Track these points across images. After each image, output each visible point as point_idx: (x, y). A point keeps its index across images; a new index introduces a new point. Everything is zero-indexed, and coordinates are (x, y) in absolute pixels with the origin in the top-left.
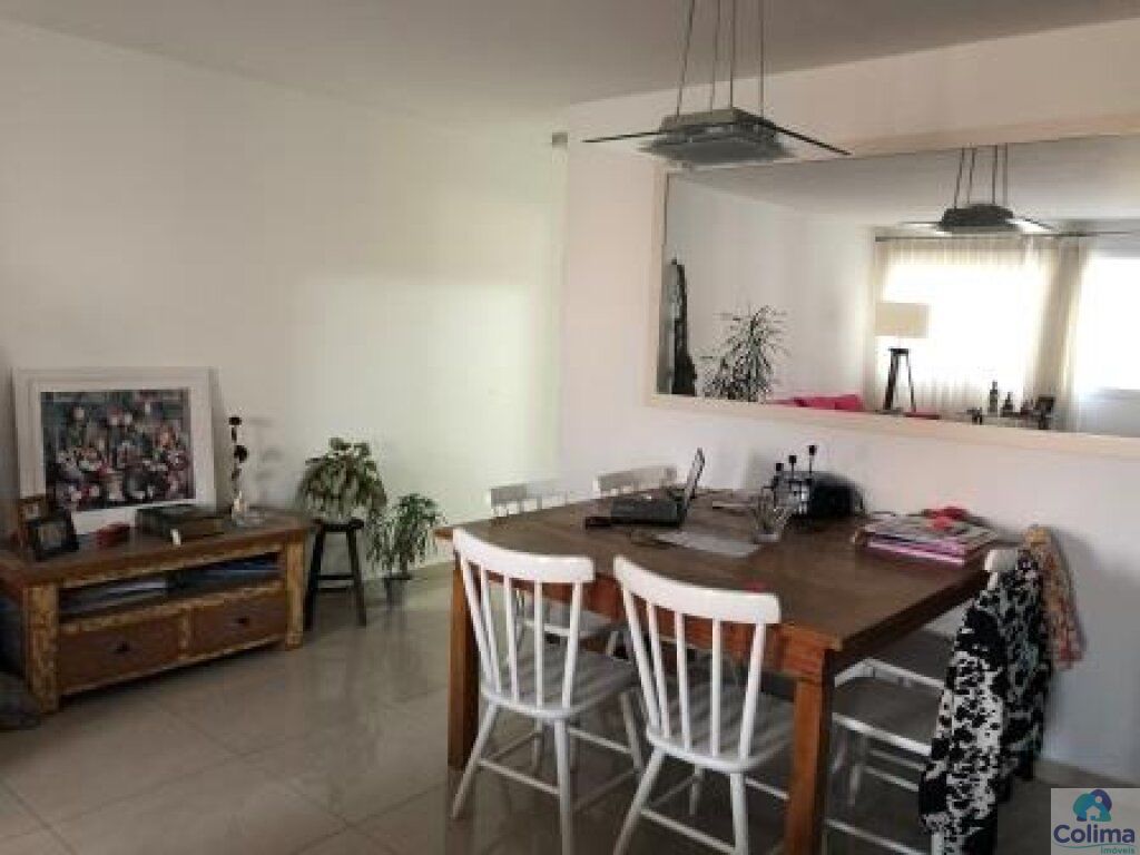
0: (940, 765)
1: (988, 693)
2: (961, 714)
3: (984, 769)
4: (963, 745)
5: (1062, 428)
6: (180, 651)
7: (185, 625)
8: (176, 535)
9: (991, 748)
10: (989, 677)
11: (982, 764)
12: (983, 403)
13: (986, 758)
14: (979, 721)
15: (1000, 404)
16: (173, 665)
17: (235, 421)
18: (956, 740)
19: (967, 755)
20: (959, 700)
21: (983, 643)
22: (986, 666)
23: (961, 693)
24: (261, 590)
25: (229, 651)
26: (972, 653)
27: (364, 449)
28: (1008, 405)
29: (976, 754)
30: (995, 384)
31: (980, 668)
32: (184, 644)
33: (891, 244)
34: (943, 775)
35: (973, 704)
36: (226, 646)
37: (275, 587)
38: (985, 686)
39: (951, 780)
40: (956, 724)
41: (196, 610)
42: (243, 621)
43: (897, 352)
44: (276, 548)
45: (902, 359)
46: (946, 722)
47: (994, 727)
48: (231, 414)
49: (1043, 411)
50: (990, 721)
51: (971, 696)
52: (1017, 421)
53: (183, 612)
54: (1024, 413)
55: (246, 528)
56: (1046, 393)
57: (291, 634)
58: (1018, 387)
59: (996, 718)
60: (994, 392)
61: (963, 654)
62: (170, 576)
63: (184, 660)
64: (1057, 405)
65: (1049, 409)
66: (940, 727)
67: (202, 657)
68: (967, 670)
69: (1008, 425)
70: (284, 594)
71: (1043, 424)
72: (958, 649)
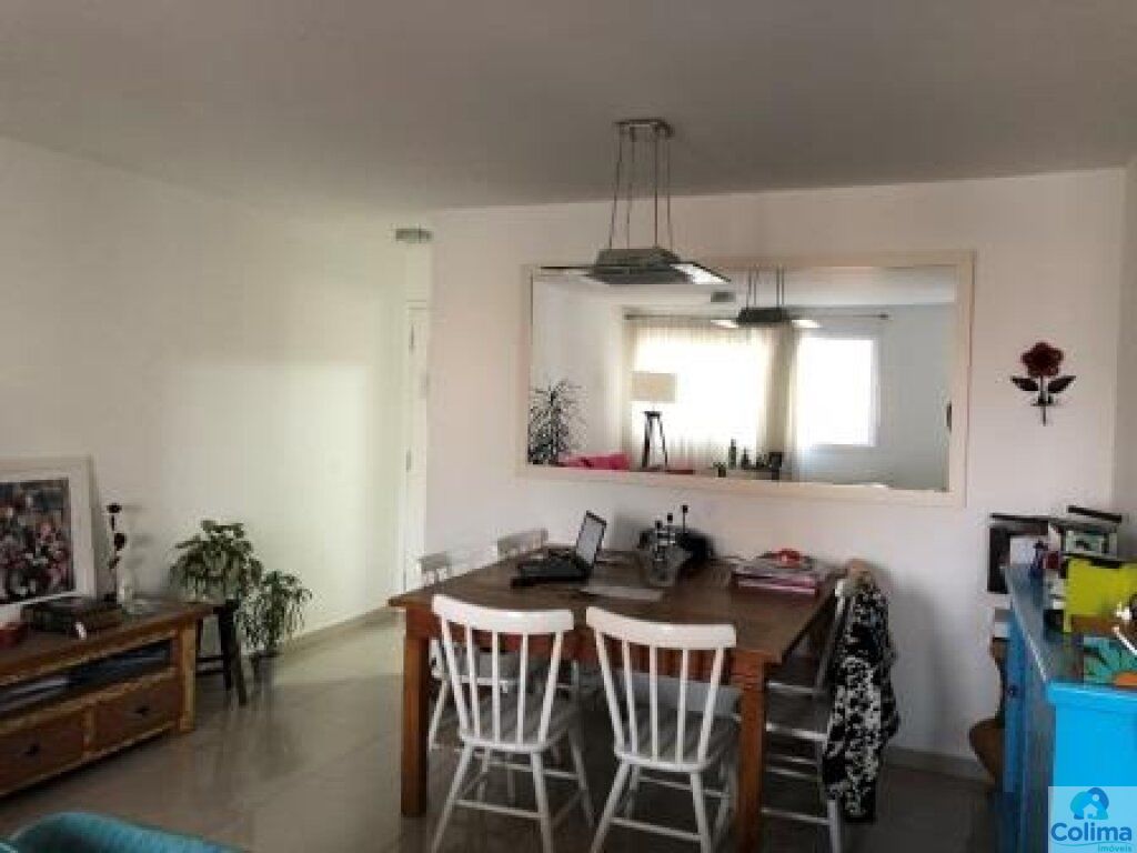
0: (839, 745)
1: (870, 686)
2: (853, 703)
3: (871, 743)
4: (856, 726)
5: (790, 478)
6: (83, 748)
7: (89, 721)
8: (80, 629)
9: (875, 726)
10: (870, 674)
11: (868, 738)
12: (724, 458)
13: (872, 735)
14: (865, 706)
15: (739, 459)
16: (78, 763)
17: (114, 509)
18: (850, 724)
19: (859, 734)
20: (851, 694)
21: (864, 649)
22: (867, 665)
23: (852, 687)
24: (158, 677)
25: (129, 743)
26: (858, 656)
27: (237, 529)
28: (745, 460)
29: (864, 730)
30: (732, 443)
31: (864, 668)
32: (87, 739)
33: (638, 321)
34: (842, 752)
35: (862, 694)
36: (124, 739)
37: (170, 672)
38: (867, 680)
39: (849, 755)
40: (849, 712)
41: (100, 703)
42: (143, 711)
43: (651, 415)
44: (172, 633)
45: (655, 420)
46: (842, 712)
47: (875, 710)
48: (108, 503)
49: (774, 464)
50: (872, 706)
51: (859, 689)
52: (753, 474)
53: (88, 707)
54: (760, 466)
55: (138, 617)
56: (777, 449)
57: (184, 720)
58: (751, 443)
59: (877, 703)
60: (733, 449)
61: (851, 659)
62: (72, 672)
63: (88, 756)
64: (787, 458)
65: (780, 462)
66: (837, 715)
67: (104, 752)
68: (855, 670)
69: (745, 478)
70: (179, 679)
71: (776, 476)
72: (847, 655)
